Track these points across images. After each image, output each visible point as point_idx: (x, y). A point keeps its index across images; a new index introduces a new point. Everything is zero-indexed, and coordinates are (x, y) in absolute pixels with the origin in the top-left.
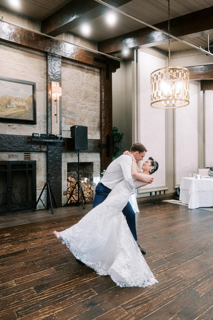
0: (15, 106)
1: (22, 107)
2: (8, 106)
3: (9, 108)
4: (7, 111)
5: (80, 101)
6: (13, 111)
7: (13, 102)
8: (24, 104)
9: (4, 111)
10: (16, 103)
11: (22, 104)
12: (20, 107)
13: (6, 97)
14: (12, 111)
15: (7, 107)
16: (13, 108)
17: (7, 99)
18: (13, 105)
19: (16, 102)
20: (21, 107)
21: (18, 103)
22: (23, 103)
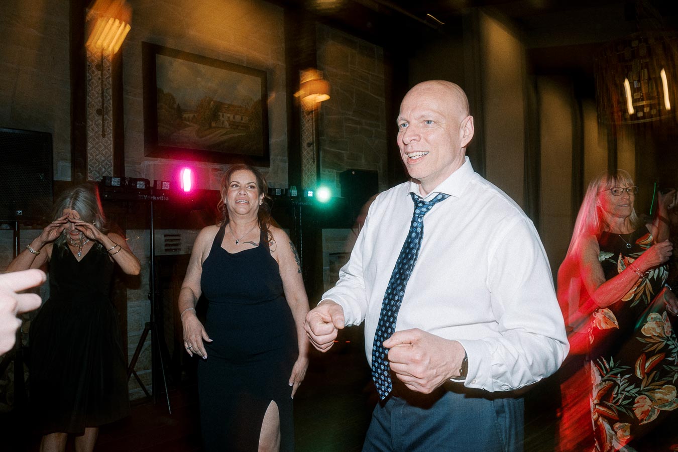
0: (228, 125)
1: (242, 127)
2: (213, 124)
3: (215, 128)
4: (211, 136)
5: (349, 115)
6: (223, 135)
7: (223, 115)
8: (246, 119)
9: (205, 136)
10: (229, 117)
11: (242, 119)
12: (238, 126)
13: (209, 103)
14: (221, 136)
15: (210, 127)
16: (222, 128)
17: (211, 106)
18: (223, 122)
19: (229, 115)
20: (240, 128)
21: (234, 117)
22: (244, 117)
